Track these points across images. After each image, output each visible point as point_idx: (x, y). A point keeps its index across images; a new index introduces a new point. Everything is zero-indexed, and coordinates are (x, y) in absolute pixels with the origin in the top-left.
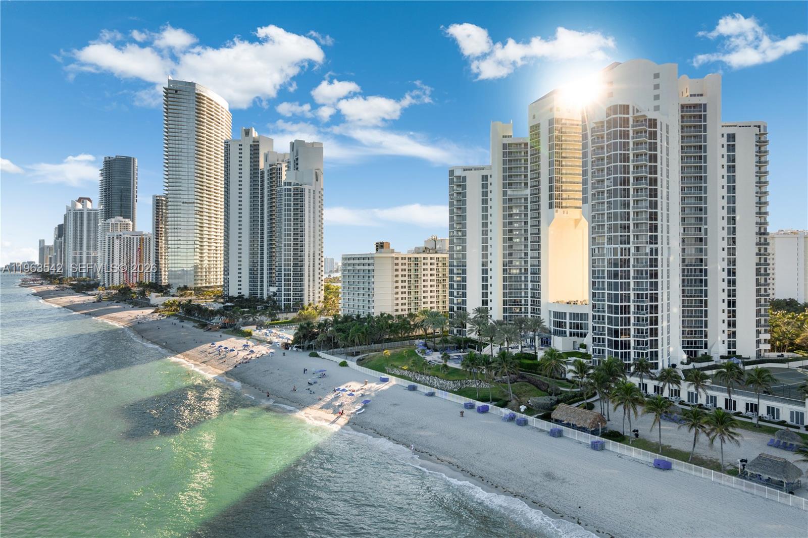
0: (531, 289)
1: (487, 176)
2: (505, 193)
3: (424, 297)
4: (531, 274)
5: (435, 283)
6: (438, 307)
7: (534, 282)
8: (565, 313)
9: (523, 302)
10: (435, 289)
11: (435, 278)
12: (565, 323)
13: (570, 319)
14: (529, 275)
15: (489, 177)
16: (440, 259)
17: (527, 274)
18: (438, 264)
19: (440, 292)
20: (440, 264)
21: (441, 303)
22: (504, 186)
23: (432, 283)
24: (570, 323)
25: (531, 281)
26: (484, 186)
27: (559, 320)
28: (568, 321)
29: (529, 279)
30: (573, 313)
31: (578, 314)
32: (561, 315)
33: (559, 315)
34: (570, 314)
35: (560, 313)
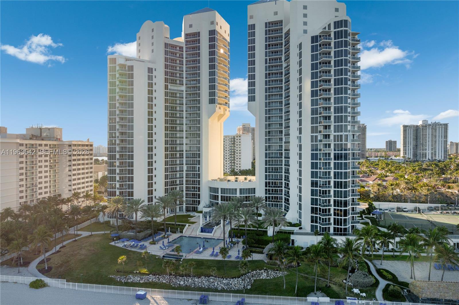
0: (186, 171)
1: (152, 69)
2: (166, 87)
3: (40, 183)
4: (186, 158)
7: (188, 164)
8: (218, 188)
9: (178, 182)
11: (48, 164)
12: (218, 196)
13: (222, 193)
14: (184, 159)
15: (154, 70)
17: (183, 158)
22: (166, 80)
24: (222, 196)
25: (186, 164)
26: (150, 78)
27: (215, 194)
28: (220, 195)
29: (184, 162)
30: (224, 189)
31: (227, 189)
32: (215, 190)
33: (214, 190)
34: (222, 189)
35: (214, 188)
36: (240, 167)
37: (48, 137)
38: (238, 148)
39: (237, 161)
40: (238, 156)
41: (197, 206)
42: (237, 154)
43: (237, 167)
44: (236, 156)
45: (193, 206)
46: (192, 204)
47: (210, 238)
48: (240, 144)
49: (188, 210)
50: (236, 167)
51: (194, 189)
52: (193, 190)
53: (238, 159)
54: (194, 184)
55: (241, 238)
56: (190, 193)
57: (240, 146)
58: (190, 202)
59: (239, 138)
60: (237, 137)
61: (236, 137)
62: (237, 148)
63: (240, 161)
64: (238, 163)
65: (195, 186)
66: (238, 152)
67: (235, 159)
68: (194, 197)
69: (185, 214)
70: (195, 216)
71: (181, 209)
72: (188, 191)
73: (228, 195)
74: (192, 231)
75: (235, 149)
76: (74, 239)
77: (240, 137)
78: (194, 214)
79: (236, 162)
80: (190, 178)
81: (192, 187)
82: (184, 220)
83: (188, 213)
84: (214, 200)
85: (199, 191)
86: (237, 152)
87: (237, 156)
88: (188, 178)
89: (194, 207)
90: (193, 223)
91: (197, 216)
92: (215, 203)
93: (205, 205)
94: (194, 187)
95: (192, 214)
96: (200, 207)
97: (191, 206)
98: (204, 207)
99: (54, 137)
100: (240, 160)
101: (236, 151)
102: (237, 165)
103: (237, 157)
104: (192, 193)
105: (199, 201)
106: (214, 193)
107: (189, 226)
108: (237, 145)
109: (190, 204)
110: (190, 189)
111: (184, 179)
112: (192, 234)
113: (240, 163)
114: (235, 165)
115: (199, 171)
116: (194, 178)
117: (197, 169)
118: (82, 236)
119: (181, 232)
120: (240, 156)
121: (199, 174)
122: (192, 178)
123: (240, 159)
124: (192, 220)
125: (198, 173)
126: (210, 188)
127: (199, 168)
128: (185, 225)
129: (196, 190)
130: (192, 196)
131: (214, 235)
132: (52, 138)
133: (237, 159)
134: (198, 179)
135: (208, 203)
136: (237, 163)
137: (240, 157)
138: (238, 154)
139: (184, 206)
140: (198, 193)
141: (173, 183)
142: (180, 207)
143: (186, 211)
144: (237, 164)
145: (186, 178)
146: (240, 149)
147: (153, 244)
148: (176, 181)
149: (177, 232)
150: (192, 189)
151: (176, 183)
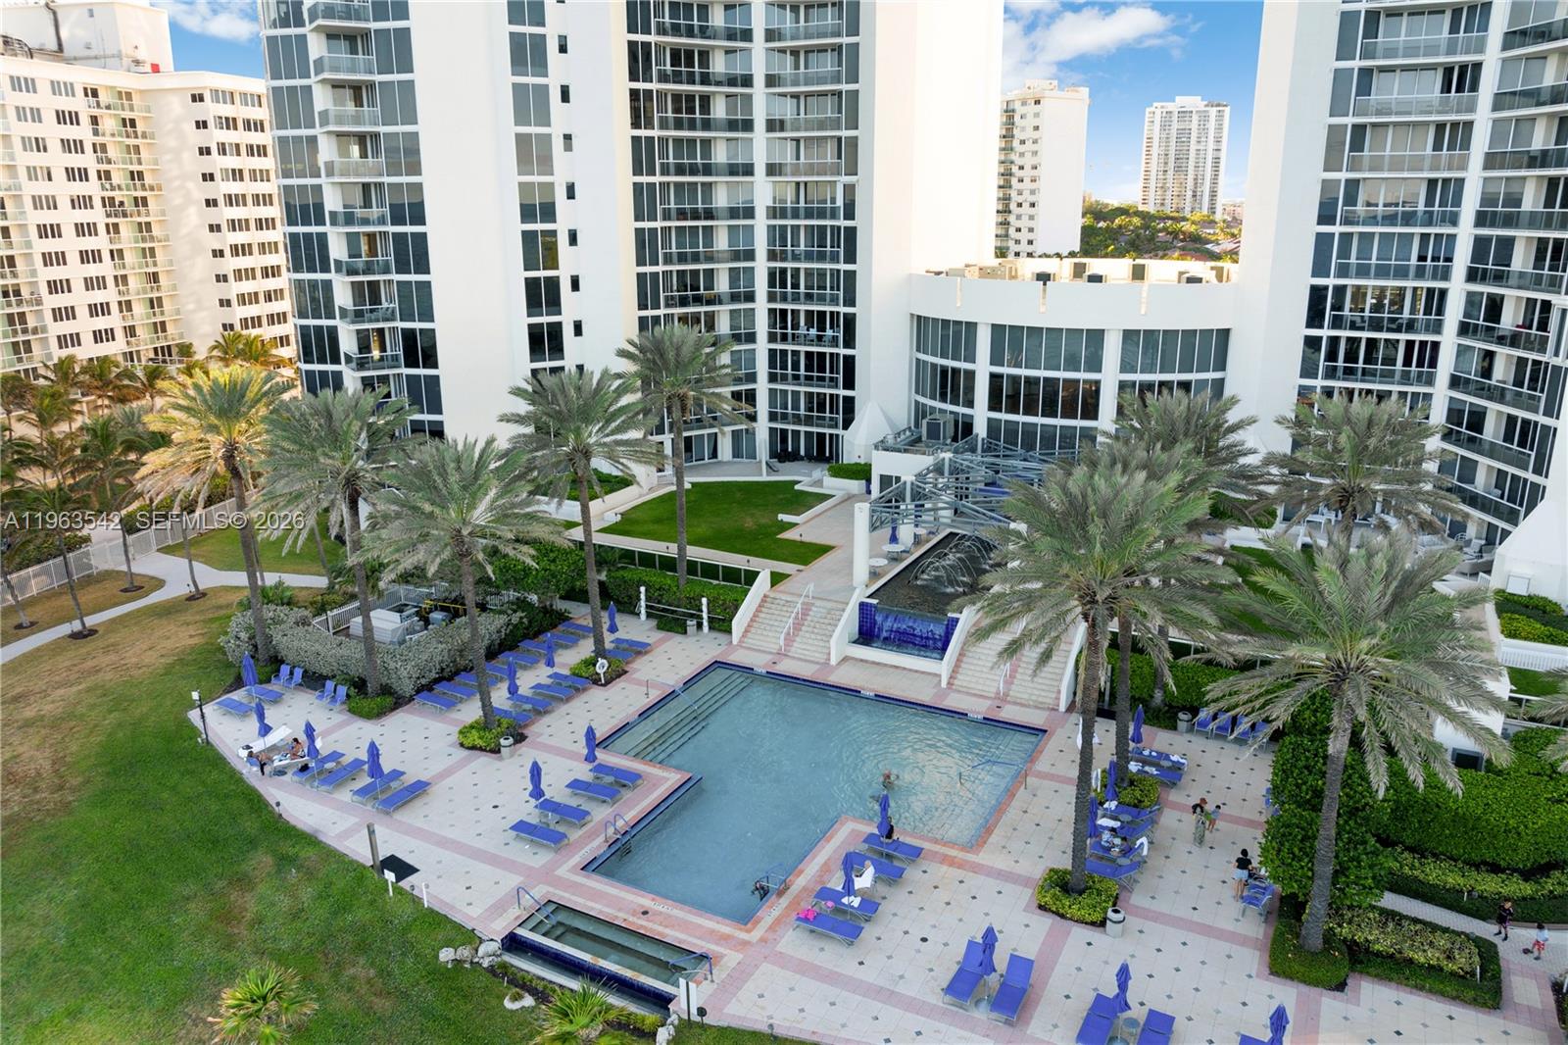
0: (774, 212)
3: (54, 287)
5: (97, 215)
6: (131, 331)
7: (783, 170)
8: (972, 327)
9: (722, 285)
10: (101, 242)
11: (92, 188)
12: (971, 375)
13: (996, 359)
14: (760, 136)
16: (103, 98)
18: (94, 120)
19: (130, 258)
20: (109, 124)
21: (139, 309)
23: (83, 216)
24: (995, 379)
25: (771, 170)
27: (950, 363)
28: (983, 369)
29: (760, 158)
30: (1016, 330)
31: (1034, 332)
32: (953, 335)
33: (945, 338)
34: (997, 330)
35: (946, 323)
36: (1030, 242)
37: (91, 53)
38: (1028, 155)
39: (1019, 217)
40: (1026, 194)
41: (840, 432)
42: (1020, 186)
43: (1018, 242)
44: (1013, 194)
45: (815, 430)
46: (809, 421)
47: (926, 698)
48: (1036, 135)
49: (782, 451)
50: (1011, 244)
51: (822, 328)
52: (813, 332)
53: (1026, 205)
54: (822, 299)
55: (1182, 725)
56: (795, 353)
57: (1035, 147)
58: (796, 407)
59: (1032, 108)
60: (1024, 103)
61: (1017, 106)
62: (1022, 155)
63: (1031, 218)
64: (1024, 223)
65: (828, 309)
66: (1027, 173)
67: (1007, 205)
68: (822, 379)
69: (765, 477)
70: (825, 497)
71: (742, 446)
72: (784, 338)
73: (1042, 373)
74: (798, 626)
75: (1012, 162)
76: (76, 626)
77: (1037, 102)
78: (819, 483)
79: (1012, 218)
80: (796, 258)
81: (809, 314)
82: (749, 523)
83: (787, 473)
84: (943, 399)
85: (850, 342)
86: (1020, 174)
87: (1020, 193)
88: (784, 259)
89: (821, 436)
90: (808, 553)
91: (839, 495)
92: (950, 418)
93: (884, 431)
94: (822, 314)
95: (807, 477)
96: (856, 443)
97: (803, 429)
98: (882, 446)
99: (119, 56)
100: (1032, 211)
101: (1015, 169)
102: (1018, 236)
103: (1020, 199)
104: (809, 355)
105: (849, 403)
106: (944, 355)
107: (777, 578)
108: (1023, 142)
109: (797, 419)
110: (796, 326)
111: (761, 266)
112: (797, 648)
113: (1031, 224)
114: (1007, 236)
115: (850, 214)
116: (821, 257)
117: (840, 202)
118: (156, 598)
119: (721, 624)
120: (1033, 192)
121: (851, 233)
122: (809, 256)
123: (1033, 205)
124: (804, 527)
125: (843, 223)
126: (921, 322)
127: (850, 189)
128: (751, 577)
129: (829, 332)
130: (809, 368)
131: (961, 680)
132: (113, 56)
133: (1020, 205)
134: (843, 267)
135: (903, 417)
136: (1019, 224)
137: (1032, 199)
138: (1027, 185)
139: (762, 428)
140: (843, 351)
141: (692, 289)
142: (736, 435)
143: (773, 454)
144: (1019, 230)
145: (772, 256)
146: (1034, 161)
147: (481, 749)
148: (710, 273)
149: (691, 623)
150: (809, 324)
151: (710, 286)
